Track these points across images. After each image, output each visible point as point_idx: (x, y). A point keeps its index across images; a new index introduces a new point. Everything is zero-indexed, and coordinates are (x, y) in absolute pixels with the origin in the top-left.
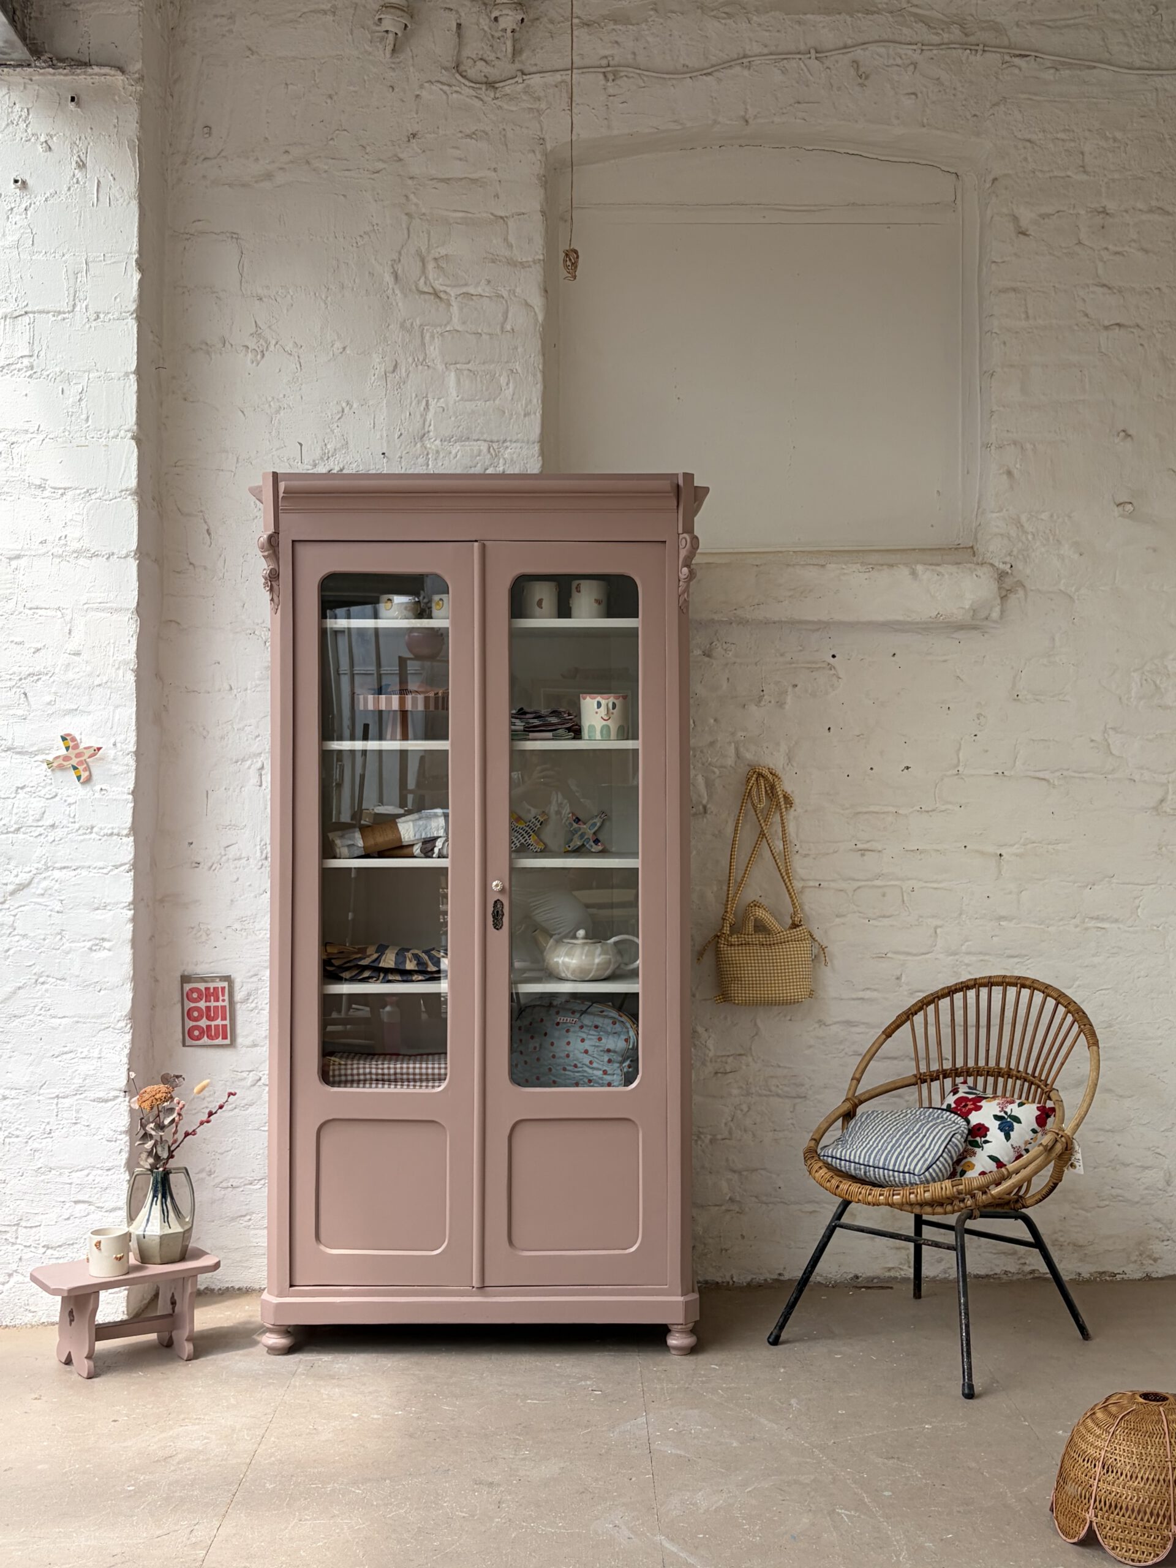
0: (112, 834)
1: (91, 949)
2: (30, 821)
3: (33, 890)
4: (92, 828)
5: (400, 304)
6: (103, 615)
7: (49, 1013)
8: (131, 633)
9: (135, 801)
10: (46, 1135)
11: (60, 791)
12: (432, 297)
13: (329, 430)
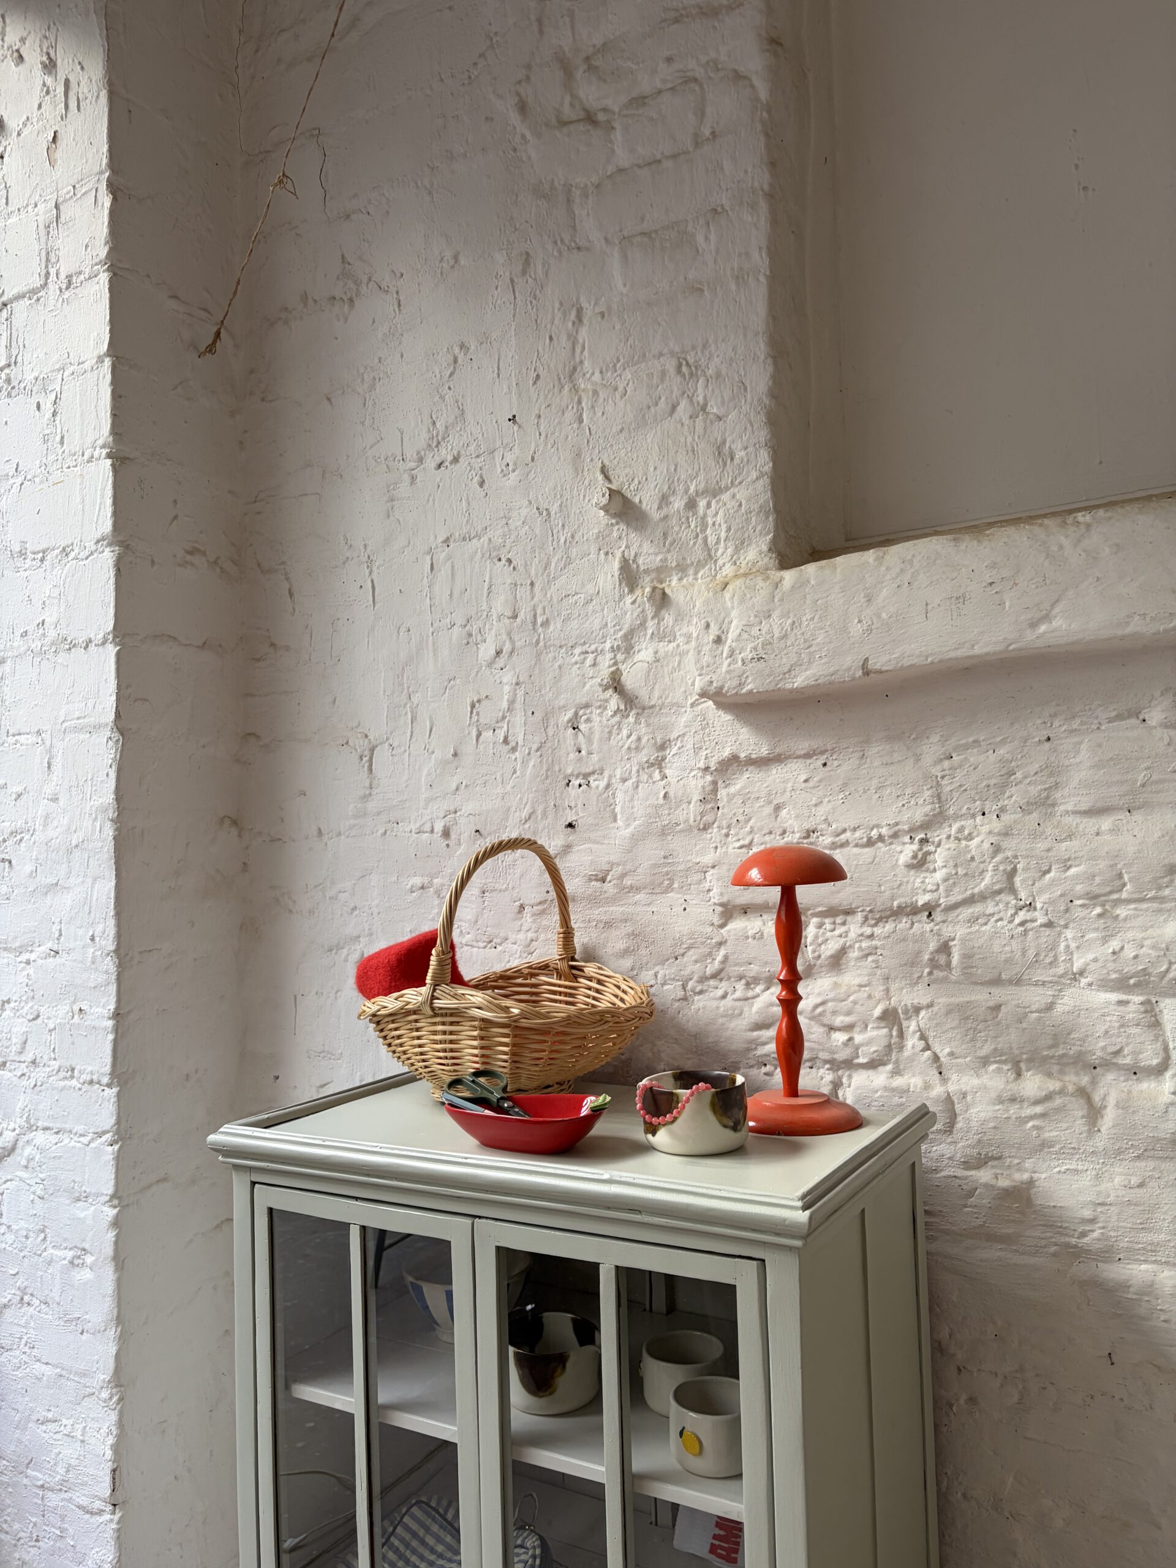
0: (91, 1082)
1: (71, 1263)
2: (13, 1053)
3: (19, 1159)
4: (73, 1070)
5: (533, 155)
6: (82, 736)
7: (35, 1352)
8: (110, 761)
9: (116, 1029)
10: (33, 1543)
11: (42, 1009)
12: (581, 127)
13: (437, 398)
